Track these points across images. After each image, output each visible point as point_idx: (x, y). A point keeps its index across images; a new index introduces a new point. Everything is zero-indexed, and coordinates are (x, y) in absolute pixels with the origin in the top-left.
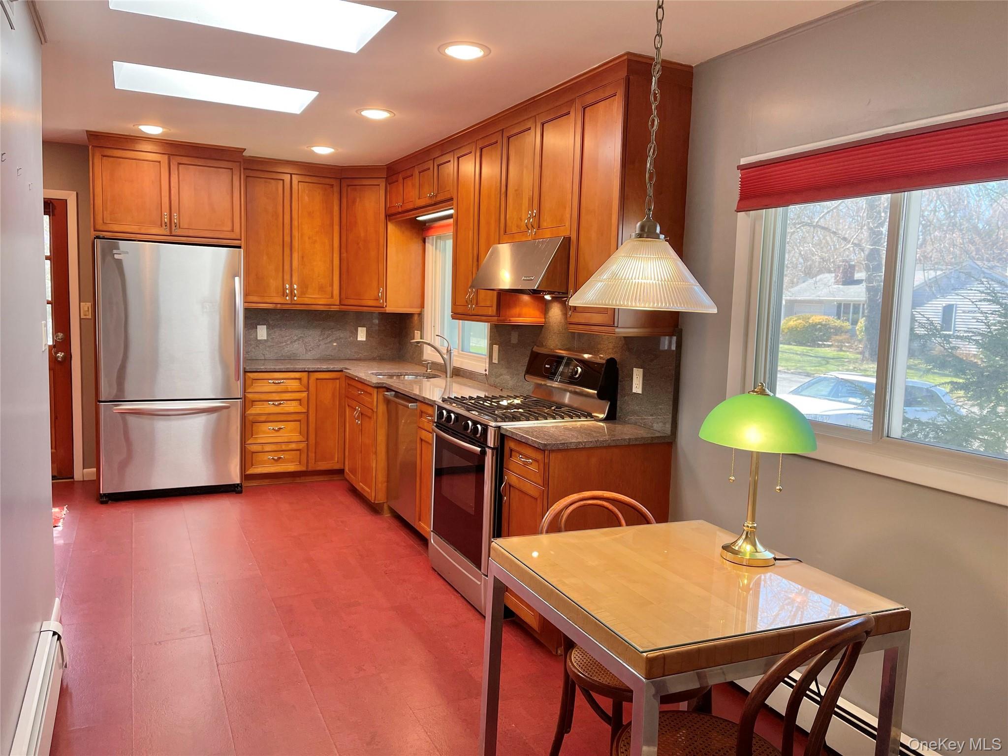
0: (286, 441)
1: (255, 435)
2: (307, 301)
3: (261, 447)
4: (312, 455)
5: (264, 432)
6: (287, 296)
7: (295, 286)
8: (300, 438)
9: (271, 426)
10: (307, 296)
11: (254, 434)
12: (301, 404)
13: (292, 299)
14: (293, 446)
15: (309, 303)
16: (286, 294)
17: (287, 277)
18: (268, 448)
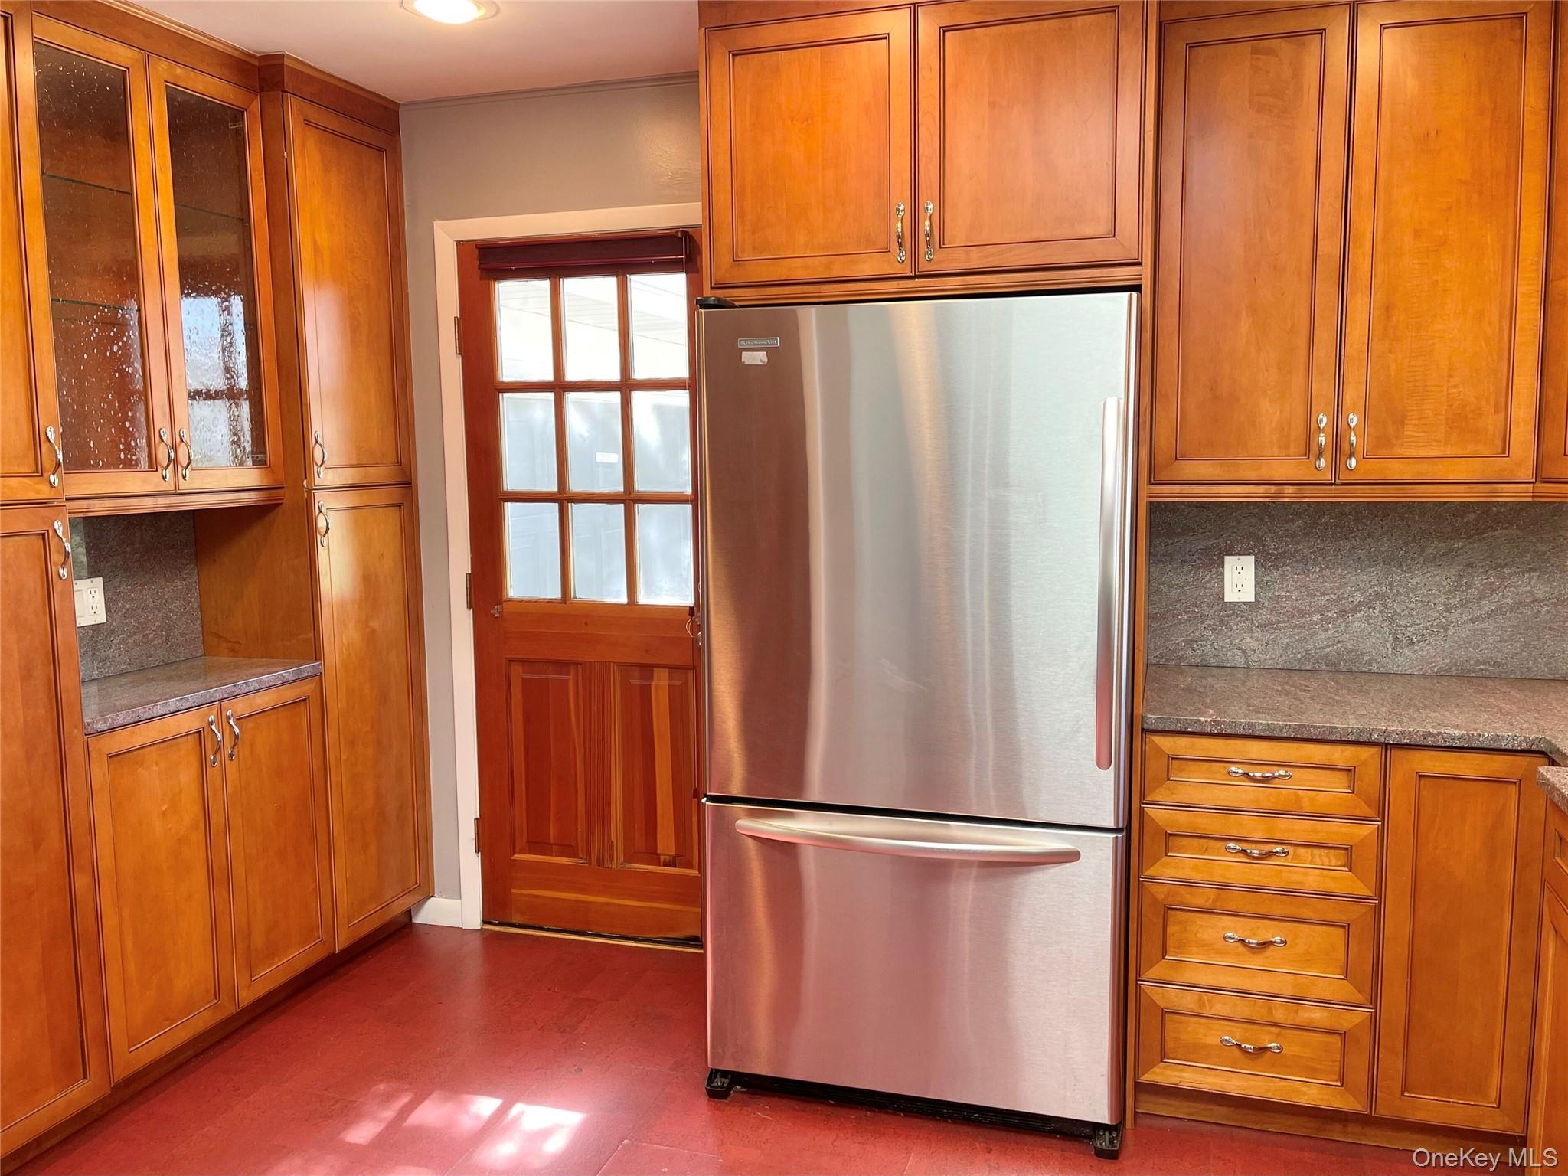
0: (1288, 991)
1: (1177, 954)
2: (1396, 470)
3: (1196, 996)
4: (1391, 1064)
5: (1206, 947)
6: (1319, 456)
7: (1354, 420)
8: (1345, 990)
9: (1233, 928)
10: (1400, 451)
11: (1170, 949)
12: (1350, 866)
13: (1336, 465)
14: (1317, 1015)
15: (1408, 476)
16: (1315, 449)
17: (1323, 387)
18: (1221, 1006)
